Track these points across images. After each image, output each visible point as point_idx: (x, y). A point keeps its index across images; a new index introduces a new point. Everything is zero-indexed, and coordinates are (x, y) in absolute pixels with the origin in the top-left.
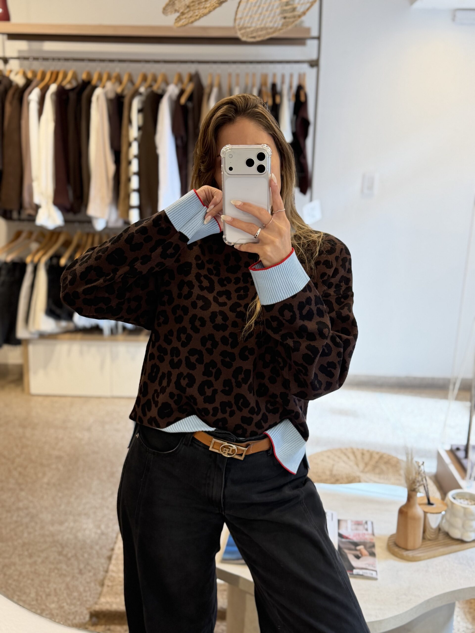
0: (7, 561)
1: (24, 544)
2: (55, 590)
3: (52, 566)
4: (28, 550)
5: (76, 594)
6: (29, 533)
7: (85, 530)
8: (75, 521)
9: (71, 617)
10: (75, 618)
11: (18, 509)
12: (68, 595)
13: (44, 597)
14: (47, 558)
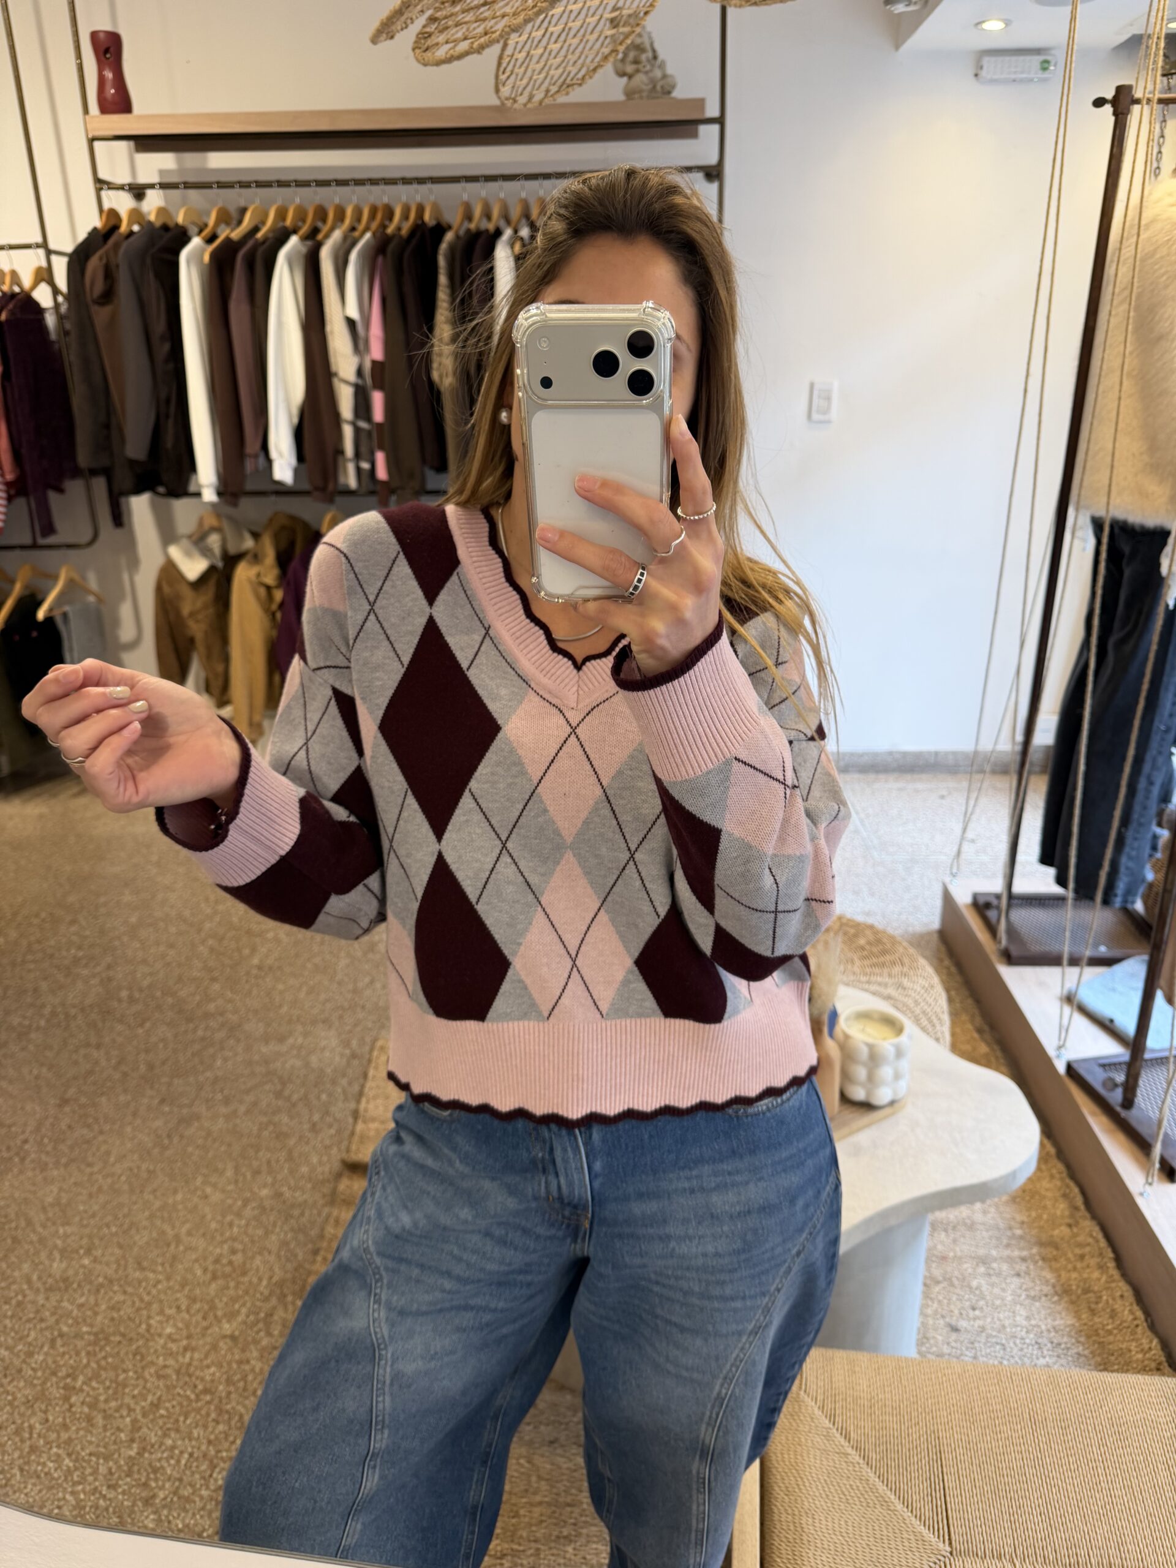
0: (185, 1111)
1: (216, 1080)
2: (269, 1162)
3: (264, 1119)
4: (222, 1091)
5: (304, 1169)
6: (225, 1060)
7: (323, 1049)
8: (306, 1035)
9: (296, 1212)
10: (302, 1214)
11: (207, 1016)
12: (292, 1172)
13: (249, 1176)
14: (255, 1104)
